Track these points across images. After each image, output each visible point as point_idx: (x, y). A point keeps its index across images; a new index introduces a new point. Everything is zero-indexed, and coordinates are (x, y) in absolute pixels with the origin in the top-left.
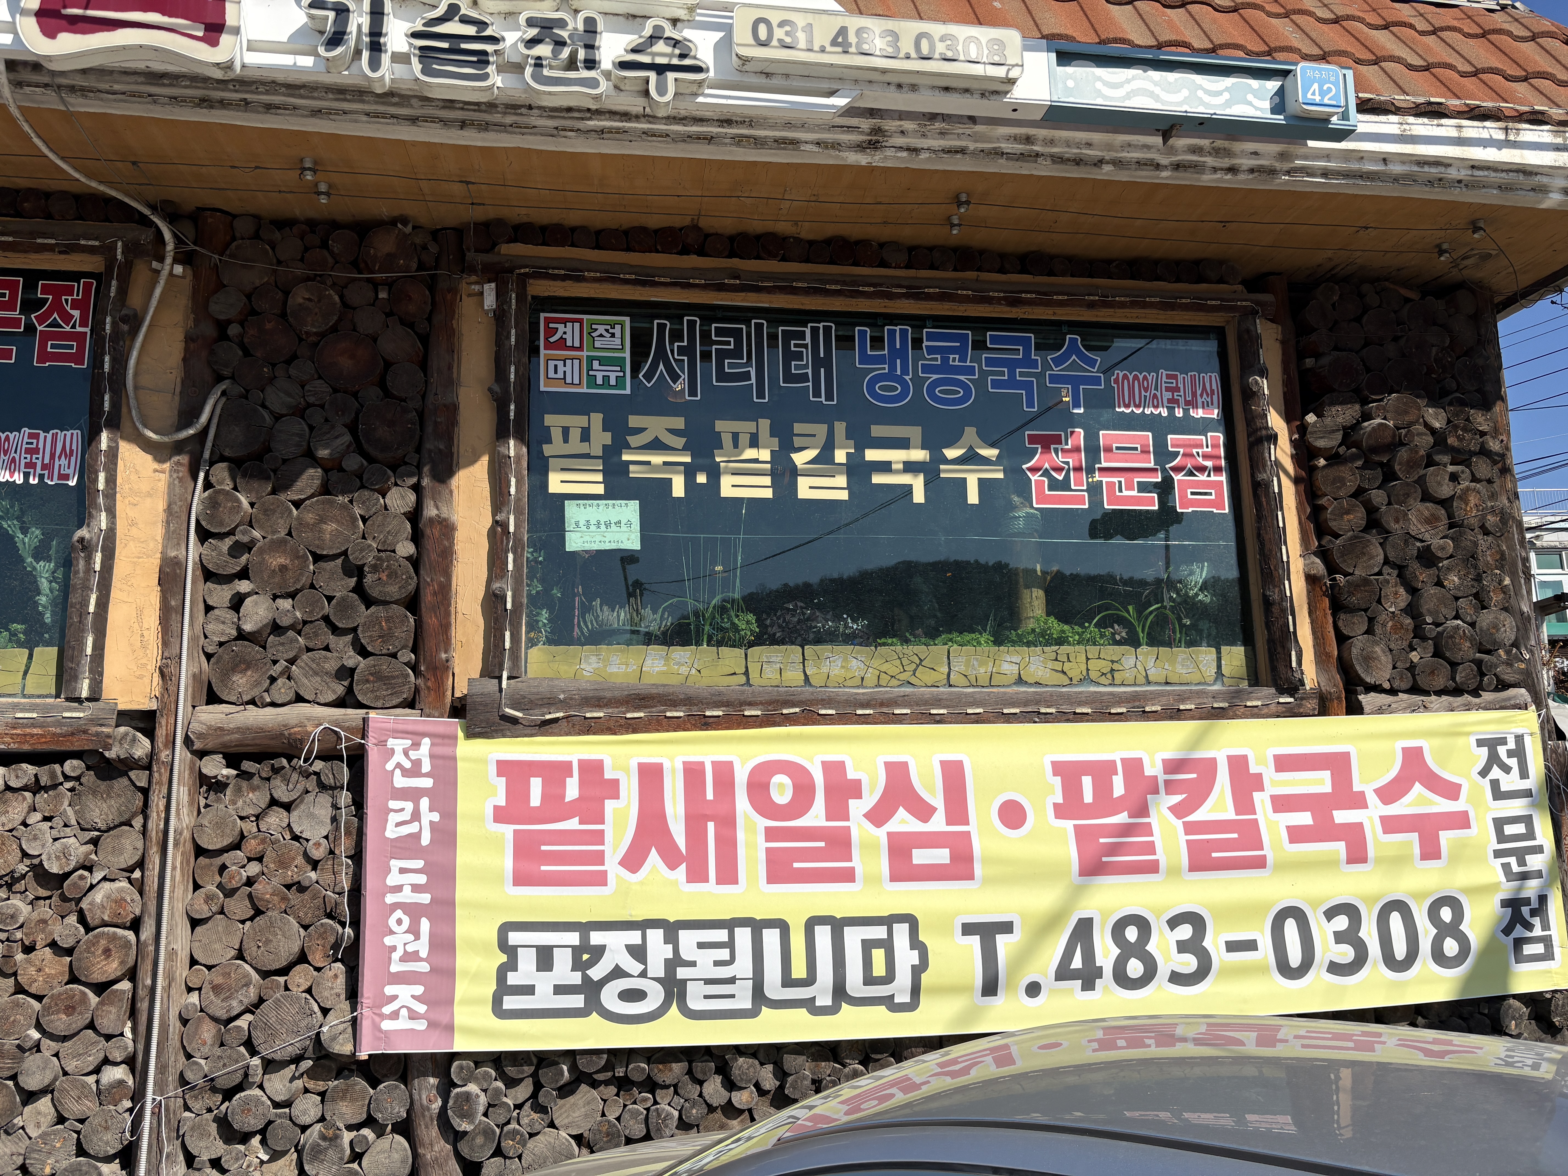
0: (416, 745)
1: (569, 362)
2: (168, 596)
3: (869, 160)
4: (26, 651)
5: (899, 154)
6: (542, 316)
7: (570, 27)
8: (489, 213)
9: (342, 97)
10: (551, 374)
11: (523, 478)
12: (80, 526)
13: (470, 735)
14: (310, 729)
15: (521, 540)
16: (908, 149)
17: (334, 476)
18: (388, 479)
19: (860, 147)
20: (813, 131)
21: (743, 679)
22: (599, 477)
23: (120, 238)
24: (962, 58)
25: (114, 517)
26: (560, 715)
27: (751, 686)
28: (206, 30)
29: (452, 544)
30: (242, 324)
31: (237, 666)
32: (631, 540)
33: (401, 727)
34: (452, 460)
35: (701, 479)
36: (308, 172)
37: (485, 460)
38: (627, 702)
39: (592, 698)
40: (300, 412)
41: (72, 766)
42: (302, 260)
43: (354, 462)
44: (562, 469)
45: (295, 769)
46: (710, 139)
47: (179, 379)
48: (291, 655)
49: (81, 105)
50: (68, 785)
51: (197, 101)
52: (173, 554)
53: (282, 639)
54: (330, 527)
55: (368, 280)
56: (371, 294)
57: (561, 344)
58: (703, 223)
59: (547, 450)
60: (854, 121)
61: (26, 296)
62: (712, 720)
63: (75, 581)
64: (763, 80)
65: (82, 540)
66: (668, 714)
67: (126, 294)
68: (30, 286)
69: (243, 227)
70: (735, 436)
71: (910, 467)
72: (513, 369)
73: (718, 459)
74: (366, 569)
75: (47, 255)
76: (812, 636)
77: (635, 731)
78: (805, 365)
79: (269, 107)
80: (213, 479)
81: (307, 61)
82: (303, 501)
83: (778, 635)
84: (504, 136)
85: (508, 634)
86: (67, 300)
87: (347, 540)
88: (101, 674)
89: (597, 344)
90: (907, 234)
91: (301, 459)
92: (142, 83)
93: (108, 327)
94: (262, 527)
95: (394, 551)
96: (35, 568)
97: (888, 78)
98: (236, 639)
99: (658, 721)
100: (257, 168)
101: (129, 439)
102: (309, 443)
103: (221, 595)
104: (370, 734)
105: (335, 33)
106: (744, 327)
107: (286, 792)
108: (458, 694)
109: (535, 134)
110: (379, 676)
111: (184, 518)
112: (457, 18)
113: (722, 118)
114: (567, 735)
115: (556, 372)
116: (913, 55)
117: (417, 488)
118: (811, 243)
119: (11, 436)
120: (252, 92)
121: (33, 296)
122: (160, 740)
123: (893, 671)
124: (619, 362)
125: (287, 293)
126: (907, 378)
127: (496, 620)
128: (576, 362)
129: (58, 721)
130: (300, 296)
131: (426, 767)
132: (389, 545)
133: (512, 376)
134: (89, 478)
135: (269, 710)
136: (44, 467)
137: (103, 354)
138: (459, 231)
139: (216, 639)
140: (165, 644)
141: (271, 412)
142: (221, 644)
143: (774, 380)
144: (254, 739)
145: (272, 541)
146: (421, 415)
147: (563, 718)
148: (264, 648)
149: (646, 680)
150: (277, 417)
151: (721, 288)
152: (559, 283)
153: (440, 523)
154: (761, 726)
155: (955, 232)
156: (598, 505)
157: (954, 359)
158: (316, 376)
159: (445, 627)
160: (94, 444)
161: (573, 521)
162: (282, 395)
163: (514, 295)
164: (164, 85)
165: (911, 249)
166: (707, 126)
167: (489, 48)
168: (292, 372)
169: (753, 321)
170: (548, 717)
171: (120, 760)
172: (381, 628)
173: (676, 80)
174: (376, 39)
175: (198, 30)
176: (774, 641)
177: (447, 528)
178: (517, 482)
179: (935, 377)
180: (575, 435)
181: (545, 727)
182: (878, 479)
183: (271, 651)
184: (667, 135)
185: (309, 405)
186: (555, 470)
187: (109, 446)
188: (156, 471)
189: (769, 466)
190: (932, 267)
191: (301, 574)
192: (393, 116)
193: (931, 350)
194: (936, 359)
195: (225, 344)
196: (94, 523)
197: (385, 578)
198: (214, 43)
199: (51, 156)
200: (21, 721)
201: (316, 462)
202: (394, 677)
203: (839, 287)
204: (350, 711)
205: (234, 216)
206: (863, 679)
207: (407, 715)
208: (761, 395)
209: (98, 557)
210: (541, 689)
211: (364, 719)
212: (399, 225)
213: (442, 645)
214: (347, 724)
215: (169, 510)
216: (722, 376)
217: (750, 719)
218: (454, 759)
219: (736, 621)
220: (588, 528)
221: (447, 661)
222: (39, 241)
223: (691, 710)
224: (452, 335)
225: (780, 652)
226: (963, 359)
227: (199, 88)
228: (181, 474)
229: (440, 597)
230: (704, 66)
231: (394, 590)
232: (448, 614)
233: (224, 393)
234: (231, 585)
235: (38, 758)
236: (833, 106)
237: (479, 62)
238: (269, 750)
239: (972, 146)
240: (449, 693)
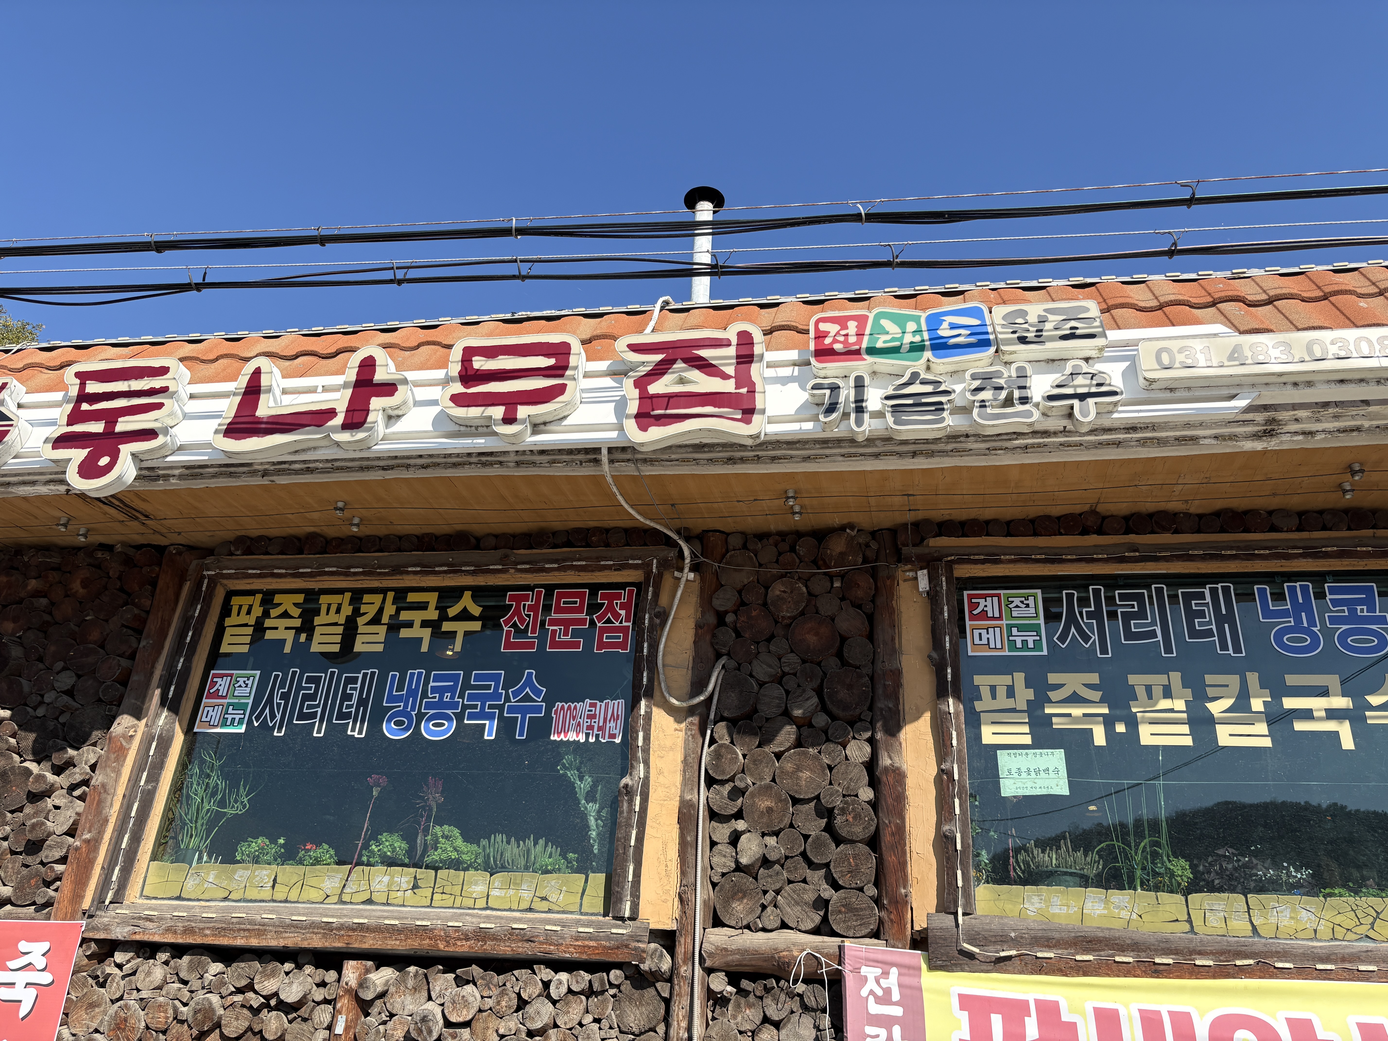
0: (886, 974)
1: (991, 630)
2: (685, 832)
3: (1265, 445)
4: (583, 876)
5: (1295, 438)
6: (966, 593)
7: (1006, 375)
8: (920, 515)
9: (826, 445)
10: (977, 641)
11: (962, 731)
12: (623, 776)
13: (932, 967)
14: (795, 953)
15: (964, 786)
16: (1304, 433)
17: (805, 731)
18: (849, 734)
19: (1256, 436)
20: (1211, 428)
21: (1187, 927)
22: (1026, 729)
23: (655, 557)
24: (1355, 355)
25: (649, 768)
26: (1013, 953)
27: (1196, 934)
28: (743, 413)
29: (904, 789)
30: (735, 612)
31: (735, 894)
32: (1061, 787)
33: (872, 956)
34: (899, 717)
35: (1120, 728)
36: (791, 500)
37: (927, 716)
38: (1075, 944)
39: (1041, 938)
40: (779, 680)
41: (616, 975)
42: (777, 562)
43: (821, 720)
44: (993, 723)
45: (782, 989)
46: (1118, 444)
47: (691, 658)
48: (778, 886)
49: (648, 471)
50: (612, 991)
51: (725, 460)
52: (688, 797)
53: (770, 872)
54: (806, 774)
55: (825, 574)
56: (829, 584)
57: (983, 615)
58: (1100, 509)
59: (979, 706)
60: (1249, 416)
61: (590, 602)
62: (1162, 967)
63: (621, 819)
64: (1168, 395)
65: (626, 786)
66: (1118, 959)
67: (658, 596)
68: (593, 594)
69: (735, 541)
70: (1149, 689)
71: (1332, 714)
72: (947, 639)
73: (1134, 710)
74: (836, 811)
75: (606, 573)
76: (1252, 885)
77: (1085, 974)
78: (1209, 621)
79: (774, 459)
80: (716, 736)
81: (809, 426)
82: (783, 752)
83: (1217, 882)
84: (946, 459)
85: (959, 873)
86: (617, 603)
87: (819, 786)
88: (638, 897)
89: (1014, 614)
90: (1296, 502)
91: (780, 718)
92: (691, 452)
93: (647, 621)
94: (752, 775)
95: (857, 796)
96: (586, 808)
97: (1283, 379)
98: (734, 871)
99: (1107, 965)
100: (755, 500)
101: (658, 706)
102: (786, 704)
103: (722, 832)
104: (847, 961)
105: (830, 404)
106: (1145, 591)
107: (776, 1012)
108: (917, 928)
109: (971, 455)
110: (849, 908)
111: (696, 767)
112: (918, 382)
113: (1128, 426)
114: (1020, 973)
115: (981, 639)
116: (1307, 358)
117: (871, 741)
118: (1200, 516)
119: (578, 705)
120: (763, 450)
121: (594, 602)
122: (680, 957)
123: (1349, 924)
124: (1036, 628)
125: (767, 588)
126: (1315, 629)
127: (948, 859)
128: (997, 630)
129: (608, 936)
130: (777, 589)
131: (896, 996)
132: (852, 790)
133: (948, 645)
134: (631, 736)
135: (761, 935)
136: (600, 729)
137: (643, 642)
138: (894, 531)
139: (720, 870)
140: (683, 873)
141: (757, 680)
142: (723, 875)
143: (1179, 636)
144: (751, 960)
145: (761, 786)
146: (872, 678)
147: (1016, 956)
148: (756, 878)
149: (1087, 923)
150: (761, 684)
151: (1122, 560)
152: (980, 566)
153: (894, 771)
154: (1214, 977)
155: (1348, 497)
156: (1027, 754)
157: (1362, 611)
158: (789, 651)
159: (903, 865)
160: (635, 710)
161: (1006, 769)
162: (765, 666)
163: (944, 579)
164: (705, 452)
165: (1301, 514)
166: (1116, 434)
167: (943, 399)
168: (772, 648)
169: (1153, 586)
170: (1003, 954)
171: (651, 973)
172: (850, 863)
173: (1096, 403)
174: (859, 404)
175: (738, 414)
176: (1212, 889)
177: (899, 776)
178: (958, 735)
179: (1345, 627)
180: (1001, 692)
181: (1000, 964)
182: (1300, 726)
183: (761, 882)
184: (1081, 445)
185: (784, 674)
186: (986, 724)
187: (646, 712)
188: (676, 730)
189: (1185, 715)
190: (1324, 528)
191: (784, 815)
192: (861, 455)
193: (1335, 602)
194: (1343, 611)
195: (723, 629)
196: (635, 773)
197: (851, 820)
198: (748, 422)
199: (626, 506)
200: (582, 935)
201: (792, 720)
202: (862, 909)
203: (1234, 552)
204: (826, 939)
205: (728, 534)
206: (1315, 931)
207: (875, 945)
208: (1168, 650)
209: (638, 800)
210: (993, 927)
211: (840, 947)
212: (848, 530)
213: (901, 881)
214: (826, 951)
215: (685, 761)
216: (1130, 635)
217: (1201, 969)
218: (920, 989)
219: (1169, 865)
220: (1020, 775)
221: (906, 896)
222: (602, 563)
223: (1139, 956)
224: (892, 612)
225: (1224, 900)
226: (1372, 609)
227: (728, 451)
228: (693, 732)
229: (897, 837)
230: (1118, 390)
231: (860, 831)
232: (904, 853)
233: (723, 667)
234: (729, 824)
235: (592, 967)
236: (1235, 408)
237: (936, 410)
238: (762, 971)
239: (1366, 424)
240: (909, 926)
